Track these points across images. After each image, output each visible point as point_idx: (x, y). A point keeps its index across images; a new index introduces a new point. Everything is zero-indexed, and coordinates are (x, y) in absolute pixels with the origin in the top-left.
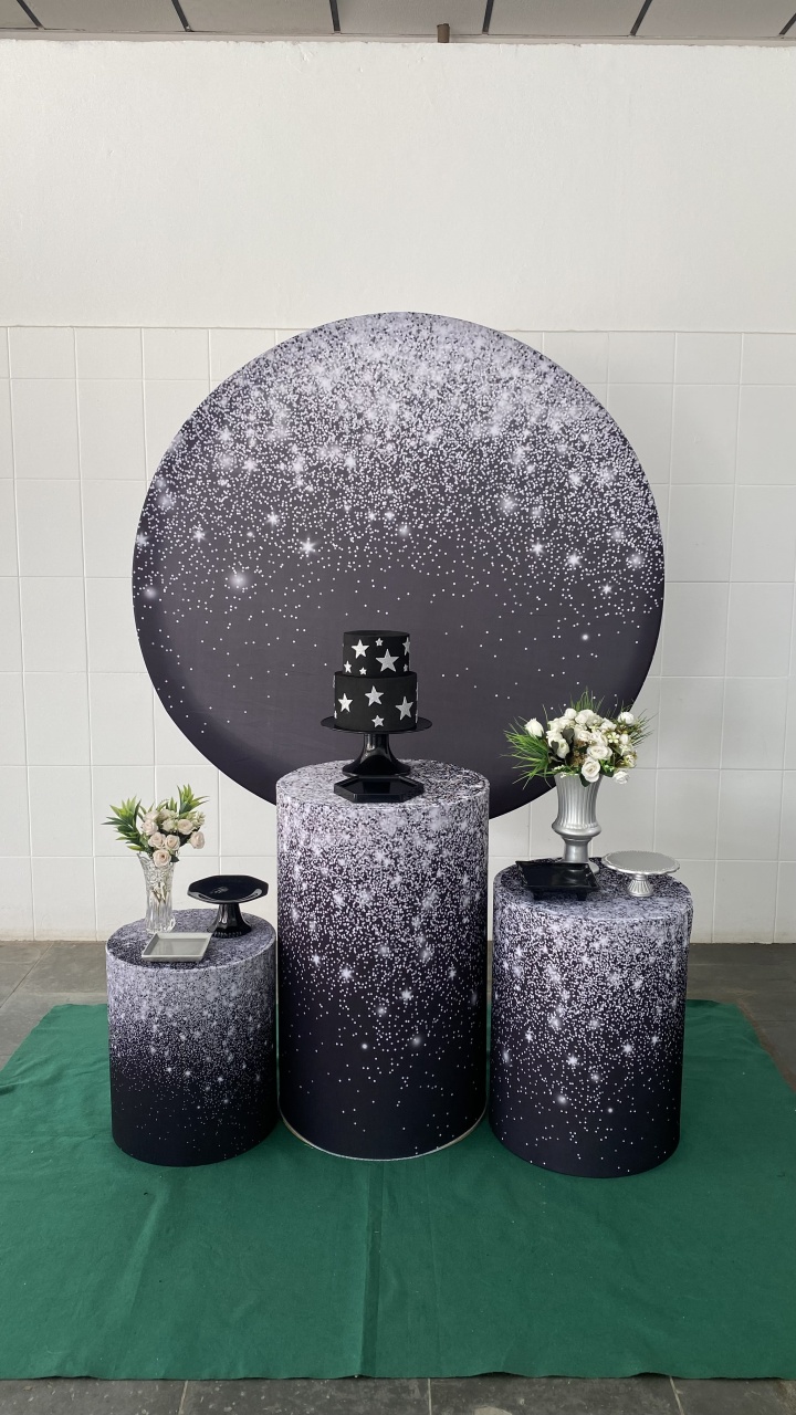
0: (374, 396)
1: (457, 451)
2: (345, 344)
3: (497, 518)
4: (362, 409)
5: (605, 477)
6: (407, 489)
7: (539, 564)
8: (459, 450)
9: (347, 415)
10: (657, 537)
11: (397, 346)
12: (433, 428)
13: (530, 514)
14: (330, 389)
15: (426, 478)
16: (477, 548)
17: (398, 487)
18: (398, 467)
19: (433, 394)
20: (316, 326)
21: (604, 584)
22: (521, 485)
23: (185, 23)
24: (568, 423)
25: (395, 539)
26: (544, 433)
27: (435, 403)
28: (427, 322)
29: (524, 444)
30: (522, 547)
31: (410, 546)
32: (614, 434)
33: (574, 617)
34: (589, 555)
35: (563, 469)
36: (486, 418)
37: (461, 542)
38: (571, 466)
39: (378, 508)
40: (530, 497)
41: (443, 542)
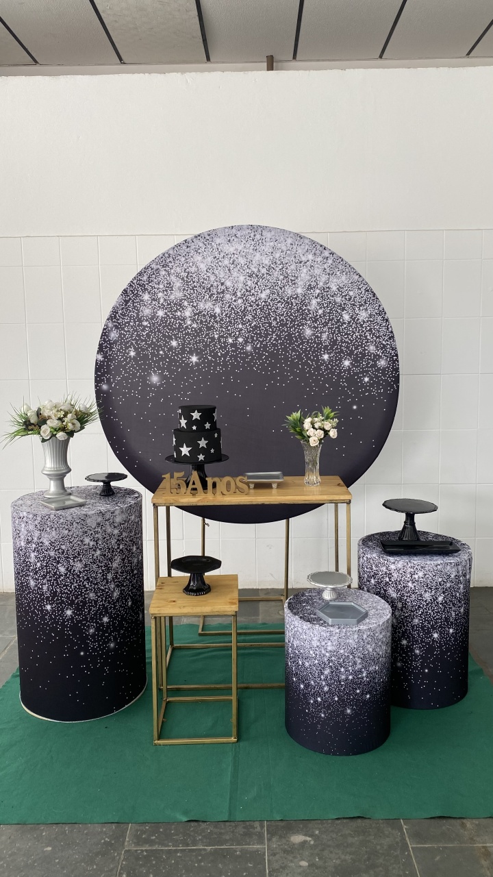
0: (230, 272)
1: (278, 302)
2: (213, 244)
3: (302, 340)
4: (224, 280)
5: (363, 315)
6: (250, 325)
7: (327, 366)
8: (279, 302)
9: (215, 284)
10: (394, 349)
11: (243, 244)
12: (264, 290)
13: (321, 337)
14: (205, 269)
15: (261, 318)
16: (291, 357)
17: (245, 324)
18: (244, 312)
19: (264, 271)
20: (198, 233)
21: (365, 376)
22: (316, 321)
23: (121, 59)
24: (341, 285)
25: (244, 353)
26: (328, 291)
27: (265, 276)
28: (260, 230)
29: (316, 298)
30: (317, 356)
31: (253, 357)
32: (368, 291)
33: (348, 396)
34: (355, 360)
35: (339, 311)
36: (294, 284)
37: (281, 354)
38: (343, 309)
39: (234, 336)
40: (321, 328)
41: (272, 355)
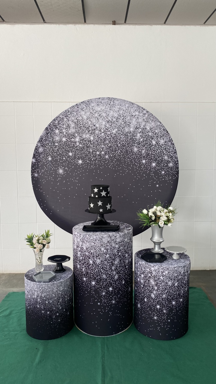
0: (98, 120)
1: (121, 135)
2: (90, 106)
3: (133, 153)
4: (95, 124)
5: (162, 142)
6: (108, 145)
7: (144, 166)
8: (122, 135)
9: (91, 125)
10: (176, 158)
11: (104, 106)
12: (115, 129)
13: (141, 152)
14: (86, 118)
15: (113, 142)
16: (127, 162)
17: (105, 145)
18: (105, 140)
19: (115, 120)
20: (82, 101)
21: (162, 171)
22: (139, 144)
23: (44, 20)
24: (152, 127)
25: (104, 159)
26: (145, 130)
27: (115, 122)
28: (113, 100)
29: (140, 133)
30: (140, 161)
31: (109, 161)
32: (164, 130)
33: (154, 180)
34: (158, 163)
35: (151, 140)
36: (129, 126)
37: (123, 160)
38: (153, 139)
39: (100, 151)
40: (142, 147)
41: (118, 160)
